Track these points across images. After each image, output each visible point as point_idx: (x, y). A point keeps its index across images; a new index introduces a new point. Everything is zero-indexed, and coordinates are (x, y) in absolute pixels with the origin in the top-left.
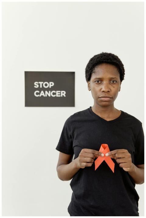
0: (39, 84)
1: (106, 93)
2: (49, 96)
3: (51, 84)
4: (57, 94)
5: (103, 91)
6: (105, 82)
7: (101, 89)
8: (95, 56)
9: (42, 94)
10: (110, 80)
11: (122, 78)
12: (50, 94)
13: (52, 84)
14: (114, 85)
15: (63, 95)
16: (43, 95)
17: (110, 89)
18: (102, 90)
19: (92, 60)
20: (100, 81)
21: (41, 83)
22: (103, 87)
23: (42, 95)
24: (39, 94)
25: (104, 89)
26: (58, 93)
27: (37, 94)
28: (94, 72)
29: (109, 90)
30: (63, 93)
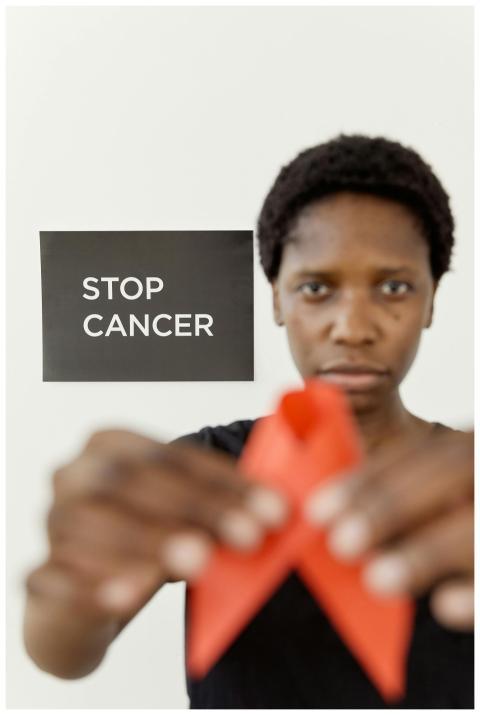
0: (103, 287)
1: (356, 353)
2: (146, 332)
3: (152, 286)
4: (178, 325)
5: (340, 342)
6: (350, 294)
7: (328, 329)
8: (303, 156)
9: (116, 325)
10: (378, 278)
11: (439, 263)
12: (145, 326)
13: (155, 285)
14: (399, 308)
15: (202, 331)
16: (121, 328)
17: (379, 331)
18: (336, 334)
19: (287, 173)
20: (324, 284)
21: (110, 280)
22: (341, 318)
23: (116, 329)
24: (104, 325)
25: (342, 330)
26: (182, 321)
27: (94, 325)
28: (296, 241)
29: (372, 335)
30: (204, 321)
